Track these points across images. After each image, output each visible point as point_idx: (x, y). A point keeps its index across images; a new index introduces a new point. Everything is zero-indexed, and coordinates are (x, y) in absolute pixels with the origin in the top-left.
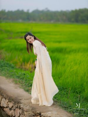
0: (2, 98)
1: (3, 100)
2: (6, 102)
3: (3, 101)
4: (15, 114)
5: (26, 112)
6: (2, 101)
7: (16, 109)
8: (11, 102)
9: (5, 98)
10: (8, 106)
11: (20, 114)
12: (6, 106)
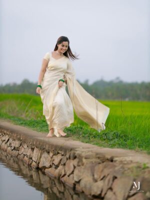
0: (41, 154)
1: (43, 155)
2: (50, 158)
3: (44, 157)
4: (65, 171)
5: (86, 158)
6: (41, 159)
7: (68, 161)
8: (58, 153)
9: (47, 151)
10: (53, 164)
11: (75, 167)
12: (49, 165)
